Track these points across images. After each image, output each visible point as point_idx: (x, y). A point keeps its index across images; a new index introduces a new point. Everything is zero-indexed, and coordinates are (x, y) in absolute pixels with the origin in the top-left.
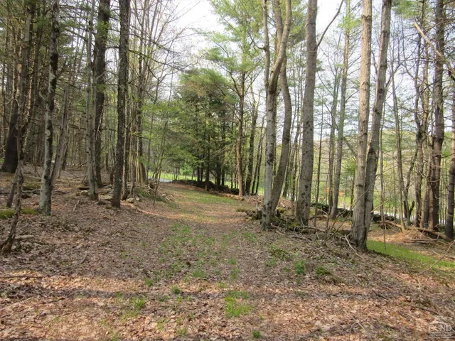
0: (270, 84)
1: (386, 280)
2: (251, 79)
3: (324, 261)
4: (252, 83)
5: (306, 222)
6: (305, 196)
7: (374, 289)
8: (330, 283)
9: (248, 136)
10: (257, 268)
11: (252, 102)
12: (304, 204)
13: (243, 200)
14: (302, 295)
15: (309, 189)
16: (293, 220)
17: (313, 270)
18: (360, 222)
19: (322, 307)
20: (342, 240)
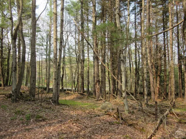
0: (13, 35)
1: (64, 115)
2: (7, 31)
3: (40, 112)
4: (7, 33)
5: (34, 96)
6: (33, 85)
7: (59, 119)
8: (41, 121)
9: (6, 58)
10: (6, 122)
11: (8, 42)
12: (33, 88)
13: (4, 89)
14: (28, 130)
15: (35, 81)
16: (28, 96)
17: (34, 117)
18: (56, 93)
19: (37, 133)
20: (49, 102)
